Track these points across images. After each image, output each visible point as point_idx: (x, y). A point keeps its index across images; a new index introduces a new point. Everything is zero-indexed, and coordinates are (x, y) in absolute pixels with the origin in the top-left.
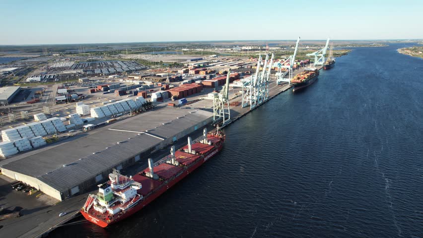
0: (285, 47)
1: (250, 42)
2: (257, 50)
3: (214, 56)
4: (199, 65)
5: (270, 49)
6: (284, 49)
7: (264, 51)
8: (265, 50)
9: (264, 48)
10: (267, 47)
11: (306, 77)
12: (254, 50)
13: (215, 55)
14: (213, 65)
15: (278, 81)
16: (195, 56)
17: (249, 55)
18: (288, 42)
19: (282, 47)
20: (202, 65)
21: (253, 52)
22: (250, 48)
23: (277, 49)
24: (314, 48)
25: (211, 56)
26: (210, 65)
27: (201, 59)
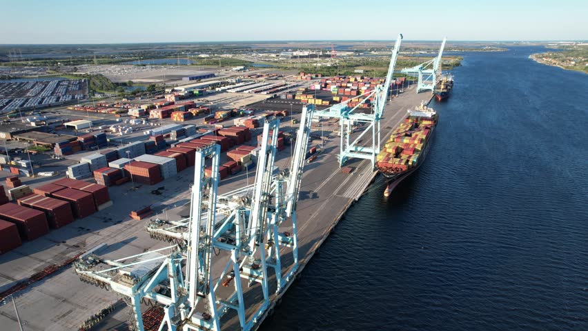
0: (362, 51)
1: (310, 43)
2: (316, 56)
3: (239, 68)
4: (192, 92)
5: (338, 54)
6: (359, 55)
7: (327, 59)
8: (329, 56)
9: (328, 53)
10: (333, 53)
11: (419, 147)
12: (312, 56)
13: (242, 67)
14: (224, 91)
15: (343, 155)
16: (205, 69)
17: (299, 66)
18: (365, 44)
19: (356, 51)
20: (196, 92)
21: (310, 60)
22: (306, 53)
23: (349, 56)
24: (405, 53)
25: (234, 69)
26: (217, 89)
27: (212, 76)
